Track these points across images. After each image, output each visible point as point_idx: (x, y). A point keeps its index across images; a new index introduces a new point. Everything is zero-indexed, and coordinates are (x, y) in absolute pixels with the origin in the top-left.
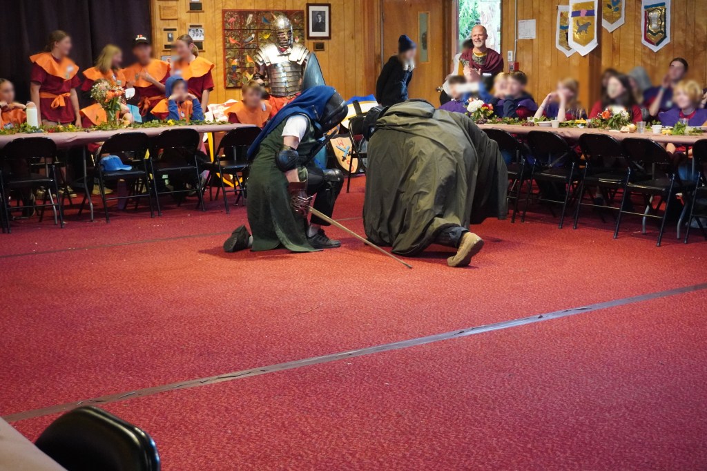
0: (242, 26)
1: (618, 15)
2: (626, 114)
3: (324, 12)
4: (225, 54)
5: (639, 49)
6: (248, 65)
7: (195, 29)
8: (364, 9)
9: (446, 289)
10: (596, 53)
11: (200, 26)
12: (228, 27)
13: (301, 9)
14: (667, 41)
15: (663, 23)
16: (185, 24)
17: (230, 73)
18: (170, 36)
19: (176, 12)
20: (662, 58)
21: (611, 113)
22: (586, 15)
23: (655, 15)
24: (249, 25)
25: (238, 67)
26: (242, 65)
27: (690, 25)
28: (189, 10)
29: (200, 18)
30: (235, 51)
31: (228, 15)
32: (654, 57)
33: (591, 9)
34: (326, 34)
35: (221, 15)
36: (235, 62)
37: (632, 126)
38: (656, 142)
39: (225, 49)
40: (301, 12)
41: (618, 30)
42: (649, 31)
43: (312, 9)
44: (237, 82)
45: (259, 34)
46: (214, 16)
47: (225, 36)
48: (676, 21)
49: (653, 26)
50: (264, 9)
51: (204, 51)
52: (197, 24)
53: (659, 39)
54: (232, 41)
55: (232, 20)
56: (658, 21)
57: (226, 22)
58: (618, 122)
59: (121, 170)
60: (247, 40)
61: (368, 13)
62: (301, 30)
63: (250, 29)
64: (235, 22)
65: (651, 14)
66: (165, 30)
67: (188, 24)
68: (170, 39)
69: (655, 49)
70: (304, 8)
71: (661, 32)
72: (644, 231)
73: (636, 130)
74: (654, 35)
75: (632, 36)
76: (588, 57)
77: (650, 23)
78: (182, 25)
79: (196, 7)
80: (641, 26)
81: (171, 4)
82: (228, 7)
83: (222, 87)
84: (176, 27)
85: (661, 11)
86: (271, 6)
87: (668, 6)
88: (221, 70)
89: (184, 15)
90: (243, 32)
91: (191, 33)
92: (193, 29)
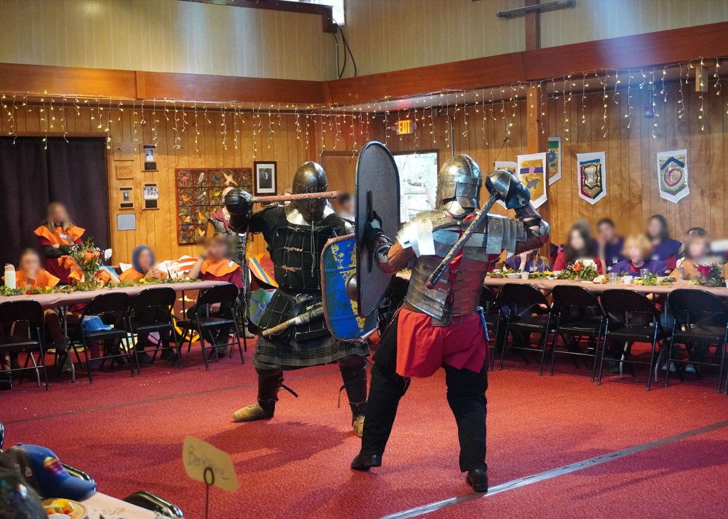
0: (194, 184)
1: (555, 171)
3: (271, 169)
4: (178, 212)
5: (577, 202)
6: (200, 222)
7: (150, 188)
10: (545, 207)
11: (155, 185)
12: (181, 185)
13: (249, 167)
14: (603, 194)
15: (599, 178)
16: (141, 183)
17: (183, 230)
18: (126, 195)
19: (131, 172)
20: (599, 210)
21: (582, 266)
22: (535, 172)
23: (590, 170)
24: (201, 183)
25: (190, 224)
26: (195, 221)
27: (624, 180)
28: (144, 169)
29: (155, 177)
30: (188, 209)
31: (181, 173)
32: (591, 209)
33: (539, 166)
34: (272, 190)
35: (174, 174)
36: (188, 219)
39: (178, 207)
40: (249, 170)
41: (555, 185)
42: (586, 185)
44: (190, 238)
45: (211, 191)
46: (168, 175)
47: (178, 194)
48: (611, 176)
49: (590, 181)
50: (215, 167)
51: (158, 209)
52: (152, 183)
53: (596, 192)
54: (185, 198)
55: (185, 178)
56: (594, 176)
57: (179, 180)
58: (589, 274)
59: (102, 330)
60: (199, 198)
62: (249, 187)
63: (202, 187)
64: (187, 180)
65: (587, 169)
66: (121, 189)
67: (143, 184)
68: (126, 198)
69: (592, 202)
70: (251, 166)
71: (597, 186)
74: (591, 189)
75: (569, 190)
77: (586, 178)
78: (138, 185)
79: (150, 167)
80: (577, 181)
81: (126, 164)
82: (181, 167)
83: (175, 243)
84: (132, 187)
85: (596, 166)
86: (221, 165)
87: (603, 162)
88: (174, 227)
89: (139, 175)
90: (195, 190)
91: (146, 191)
92: (147, 188)
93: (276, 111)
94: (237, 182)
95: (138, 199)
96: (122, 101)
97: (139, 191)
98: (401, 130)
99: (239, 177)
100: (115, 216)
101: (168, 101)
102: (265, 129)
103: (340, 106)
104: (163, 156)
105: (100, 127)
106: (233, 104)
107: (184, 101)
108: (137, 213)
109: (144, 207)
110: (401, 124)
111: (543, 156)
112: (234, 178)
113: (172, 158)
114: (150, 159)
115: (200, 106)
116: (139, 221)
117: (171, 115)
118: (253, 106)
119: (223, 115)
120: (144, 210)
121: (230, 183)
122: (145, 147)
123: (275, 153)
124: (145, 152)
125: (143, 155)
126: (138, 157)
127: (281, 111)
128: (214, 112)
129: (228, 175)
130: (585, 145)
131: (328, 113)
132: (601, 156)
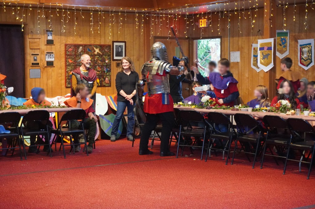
0: (76, 53)
1: (285, 50)
2: (289, 105)
3: (123, 46)
4: (66, 69)
5: (297, 68)
7: (49, 54)
8: (145, 45)
9: (187, 203)
10: (273, 70)
11: (52, 53)
12: (68, 53)
13: (109, 44)
14: (312, 64)
15: (310, 54)
16: (44, 52)
17: (69, 79)
18: (35, 58)
19: (39, 45)
20: (310, 74)
21: (281, 104)
22: (267, 50)
23: (305, 50)
24: (80, 53)
28: (46, 44)
29: (53, 48)
30: (71, 67)
31: (68, 47)
32: (305, 73)
33: (270, 46)
35: (64, 47)
37: (293, 111)
38: (306, 120)
39: (66, 66)
40: (109, 46)
42: (303, 59)
43: (115, 44)
46: (60, 47)
47: (66, 58)
49: (305, 56)
50: (89, 44)
51: (54, 67)
52: (51, 52)
53: (308, 63)
54: (70, 61)
55: (71, 49)
56: (307, 53)
57: (67, 50)
58: (285, 109)
59: (4, 133)
61: (147, 47)
62: (109, 55)
64: (72, 50)
65: (304, 49)
66: (32, 55)
67: (46, 52)
68: (35, 60)
69: (306, 68)
70: (111, 44)
71: (309, 59)
72: (300, 170)
73: (295, 114)
74: (305, 60)
76: (268, 73)
77: (303, 54)
78: (42, 52)
79: (50, 42)
80: (298, 56)
81: (36, 40)
82: (68, 43)
83: (64, 86)
84: (39, 53)
85: (309, 47)
86: (92, 43)
87: (313, 45)
88: (63, 77)
89: (43, 47)
90: (77, 56)
91: (47, 56)
92: (48, 54)
93: (124, 12)
94: (102, 52)
95: (42, 61)
96: (31, 4)
97: (43, 56)
98: (201, 25)
99: (103, 49)
100: (29, 70)
101: (58, 5)
102: (117, 22)
103: (162, 10)
104: (58, 37)
105: (17, 18)
106: (98, 7)
107: (68, 5)
108: (42, 69)
109: (46, 65)
110: (201, 22)
111: (272, 40)
112: (100, 50)
113: (63, 37)
114: (50, 38)
115: (77, 8)
116: (42, 73)
117: (60, 12)
118: (110, 8)
119: (91, 14)
120: (46, 67)
121: (98, 53)
122: (47, 31)
123: (126, 36)
124: (47, 34)
125: (46, 35)
126: (43, 36)
127: (127, 12)
128: (86, 11)
129: (97, 48)
130: (303, 35)
131: (155, 14)
132: (311, 41)
